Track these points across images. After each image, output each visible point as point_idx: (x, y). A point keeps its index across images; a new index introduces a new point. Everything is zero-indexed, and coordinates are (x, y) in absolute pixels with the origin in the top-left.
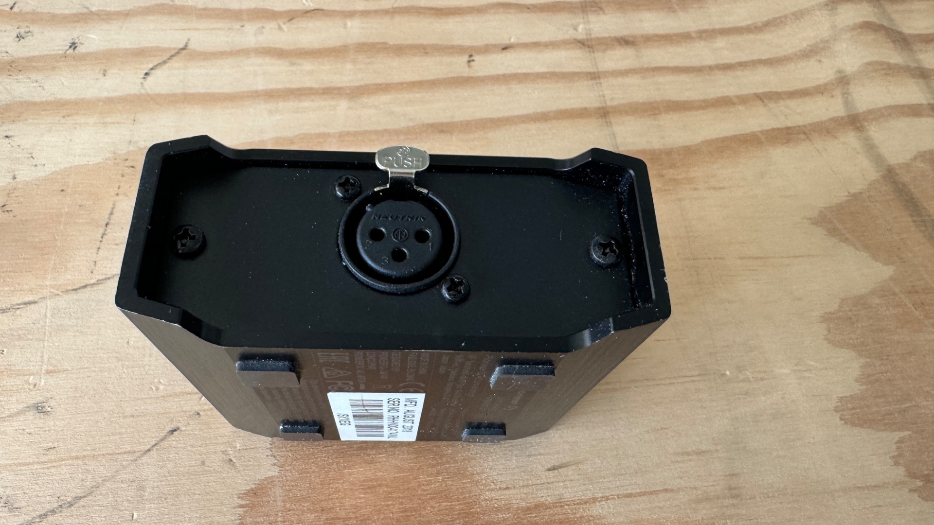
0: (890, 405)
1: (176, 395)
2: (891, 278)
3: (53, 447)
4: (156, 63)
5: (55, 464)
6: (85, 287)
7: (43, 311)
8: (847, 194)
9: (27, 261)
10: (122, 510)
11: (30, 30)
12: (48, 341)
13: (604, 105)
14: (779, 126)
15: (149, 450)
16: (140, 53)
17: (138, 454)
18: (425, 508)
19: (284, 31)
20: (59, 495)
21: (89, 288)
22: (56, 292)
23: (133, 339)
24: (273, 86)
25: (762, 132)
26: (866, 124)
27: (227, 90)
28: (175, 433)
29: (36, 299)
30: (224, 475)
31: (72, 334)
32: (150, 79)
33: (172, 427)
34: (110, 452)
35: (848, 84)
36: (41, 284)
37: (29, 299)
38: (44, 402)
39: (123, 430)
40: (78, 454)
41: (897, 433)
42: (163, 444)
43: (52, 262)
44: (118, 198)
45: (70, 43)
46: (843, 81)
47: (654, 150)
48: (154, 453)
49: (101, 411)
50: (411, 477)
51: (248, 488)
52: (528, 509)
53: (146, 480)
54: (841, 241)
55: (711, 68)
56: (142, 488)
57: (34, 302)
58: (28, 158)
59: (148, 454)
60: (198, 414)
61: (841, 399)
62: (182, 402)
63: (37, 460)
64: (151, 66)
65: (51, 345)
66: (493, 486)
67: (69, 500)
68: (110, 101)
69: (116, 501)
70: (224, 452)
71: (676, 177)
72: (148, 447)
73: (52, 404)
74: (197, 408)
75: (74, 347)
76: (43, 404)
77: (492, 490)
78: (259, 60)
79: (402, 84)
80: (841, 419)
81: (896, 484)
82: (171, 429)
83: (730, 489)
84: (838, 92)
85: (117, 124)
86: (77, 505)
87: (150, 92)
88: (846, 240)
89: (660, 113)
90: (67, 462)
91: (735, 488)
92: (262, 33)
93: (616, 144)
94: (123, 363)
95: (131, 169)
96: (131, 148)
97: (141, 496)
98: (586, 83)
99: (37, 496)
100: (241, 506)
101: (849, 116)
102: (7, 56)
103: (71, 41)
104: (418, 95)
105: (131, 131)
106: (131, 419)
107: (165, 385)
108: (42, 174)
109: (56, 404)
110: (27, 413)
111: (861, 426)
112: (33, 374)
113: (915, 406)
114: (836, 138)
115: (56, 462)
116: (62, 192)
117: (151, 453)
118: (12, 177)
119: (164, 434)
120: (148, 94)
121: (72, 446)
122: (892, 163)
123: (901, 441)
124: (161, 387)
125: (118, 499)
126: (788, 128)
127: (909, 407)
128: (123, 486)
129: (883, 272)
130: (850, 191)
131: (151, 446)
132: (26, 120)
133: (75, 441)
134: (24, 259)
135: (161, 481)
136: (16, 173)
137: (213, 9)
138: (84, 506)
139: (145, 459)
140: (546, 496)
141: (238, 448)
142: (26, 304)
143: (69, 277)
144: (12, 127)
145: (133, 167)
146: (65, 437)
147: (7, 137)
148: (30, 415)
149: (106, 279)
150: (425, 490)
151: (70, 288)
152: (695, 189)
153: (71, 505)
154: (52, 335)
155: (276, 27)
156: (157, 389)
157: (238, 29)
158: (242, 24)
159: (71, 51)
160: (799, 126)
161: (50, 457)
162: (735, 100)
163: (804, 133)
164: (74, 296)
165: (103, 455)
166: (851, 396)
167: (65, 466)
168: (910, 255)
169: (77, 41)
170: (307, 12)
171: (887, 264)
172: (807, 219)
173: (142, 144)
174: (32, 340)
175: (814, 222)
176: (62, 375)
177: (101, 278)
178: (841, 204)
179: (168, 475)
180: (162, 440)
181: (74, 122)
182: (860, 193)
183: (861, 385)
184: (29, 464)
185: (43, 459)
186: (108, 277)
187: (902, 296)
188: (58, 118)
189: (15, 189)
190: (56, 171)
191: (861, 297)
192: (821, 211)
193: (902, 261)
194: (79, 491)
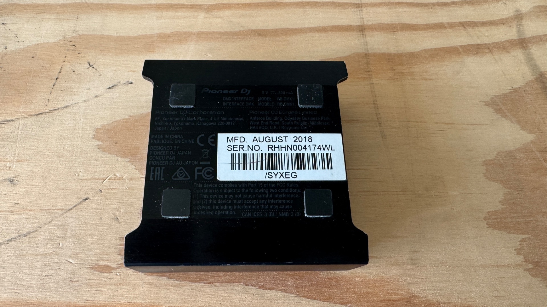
0: (519, 219)
1: (89, 179)
2: (532, 142)
3: (17, 203)
5: (18, 213)
6: (42, 114)
7: (17, 126)
8: (510, 88)
9: (10, 97)
10: (53, 241)
12: (19, 143)
13: (362, 24)
14: (473, 43)
15: (71, 209)
17: (64, 211)
20: (18, 230)
21: (44, 115)
22: (25, 116)
23: (67, 145)
25: (461, 46)
26: (529, 45)
27: (133, 3)
28: (86, 200)
29: (14, 119)
30: (113, 227)
31: (33, 140)
33: (85, 197)
34: (49, 208)
35: (522, 19)
36: (18, 110)
37: (10, 119)
38: (14, 178)
39: (57, 197)
40: (31, 208)
41: (522, 235)
42: (79, 206)
43: (24, 99)
44: (64, 63)
46: (519, 17)
47: (391, 54)
48: (74, 211)
49: (46, 185)
53: (69, 226)
54: (502, 117)
55: (434, 4)
56: (65, 230)
57: (13, 121)
58: (15, 37)
59: (70, 211)
60: (101, 191)
61: (489, 212)
62: (92, 184)
63: (8, 209)
65: (20, 146)
67: (24, 233)
68: (64, 6)
69: (51, 236)
70: (114, 214)
71: (403, 71)
72: (70, 207)
73: (18, 179)
74: (100, 188)
75: (33, 147)
76: (14, 179)
79: (238, 4)
80: (487, 224)
81: (517, 265)
82: (84, 198)
83: (412, 259)
84: (514, 24)
85: (67, 20)
86: (28, 236)
88: (506, 116)
89: (397, 31)
90: (24, 212)
91: (415, 260)
93: (367, 49)
94: (60, 159)
95: (73, 46)
96: (74, 35)
97: (65, 234)
98: (353, 10)
99: (7, 230)
101: (519, 39)
104: (248, 12)
105: (75, 24)
106: (62, 191)
107: (83, 173)
108: (22, 47)
109: (20, 179)
110: (4, 183)
111: (499, 229)
112: (9, 161)
113: (535, 220)
114: (508, 52)
115: (18, 211)
116: (33, 58)
117: (72, 211)
118: (4, 48)
119: (80, 201)
120: (87, 3)
121: (28, 204)
122: (543, 70)
123: (523, 240)
124: (81, 174)
126: (479, 45)
127: (531, 221)
128: (55, 228)
129: (530, 137)
130: (513, 86)
131: (72, 207)
132: (15, 14)
133: (30, 201)
134: (9, 95)
135: (77, 227)
136: (7, 45)
138: (32, 237)
139: (69, 214)
141: (122, 212)
142: (8, 121)
143: (33, 107)
144: (7, 18)
146: (24, 198)
147: (3, 24)
148: (6, 184)
149: (54, 110)
151: (33, 114)
152: (414, 79)
153: (25, 236)
154: (21, 140)
156: (78, 175)
160: (486, 44)
161: (15, 208)
162: (446, 26)
163: (489, 48)
164: (35, 119)
165: (45, 210)
166: (495, 211)
167: (23, 214)
171: (530, 132)
172: (483, 102)
173: (81, 33)
174: (10, 142)
175: (487, 104)
176: (25, 163)
177: (51, 109)
178: (506, 94)
179: (80, 224)
180: (79, 204)
181: (42, 17)
182: (520, 88)
183: (503, 205)
184: (4, 211)
185: (11, 209)
186: (55, 109)
187: (538, 153)
188: (33, 15)
189: (6, 55)
190: (30, 46)
191: (511, 152)
192: (493, 98)
193: (540, 131)
194: (30, 229)
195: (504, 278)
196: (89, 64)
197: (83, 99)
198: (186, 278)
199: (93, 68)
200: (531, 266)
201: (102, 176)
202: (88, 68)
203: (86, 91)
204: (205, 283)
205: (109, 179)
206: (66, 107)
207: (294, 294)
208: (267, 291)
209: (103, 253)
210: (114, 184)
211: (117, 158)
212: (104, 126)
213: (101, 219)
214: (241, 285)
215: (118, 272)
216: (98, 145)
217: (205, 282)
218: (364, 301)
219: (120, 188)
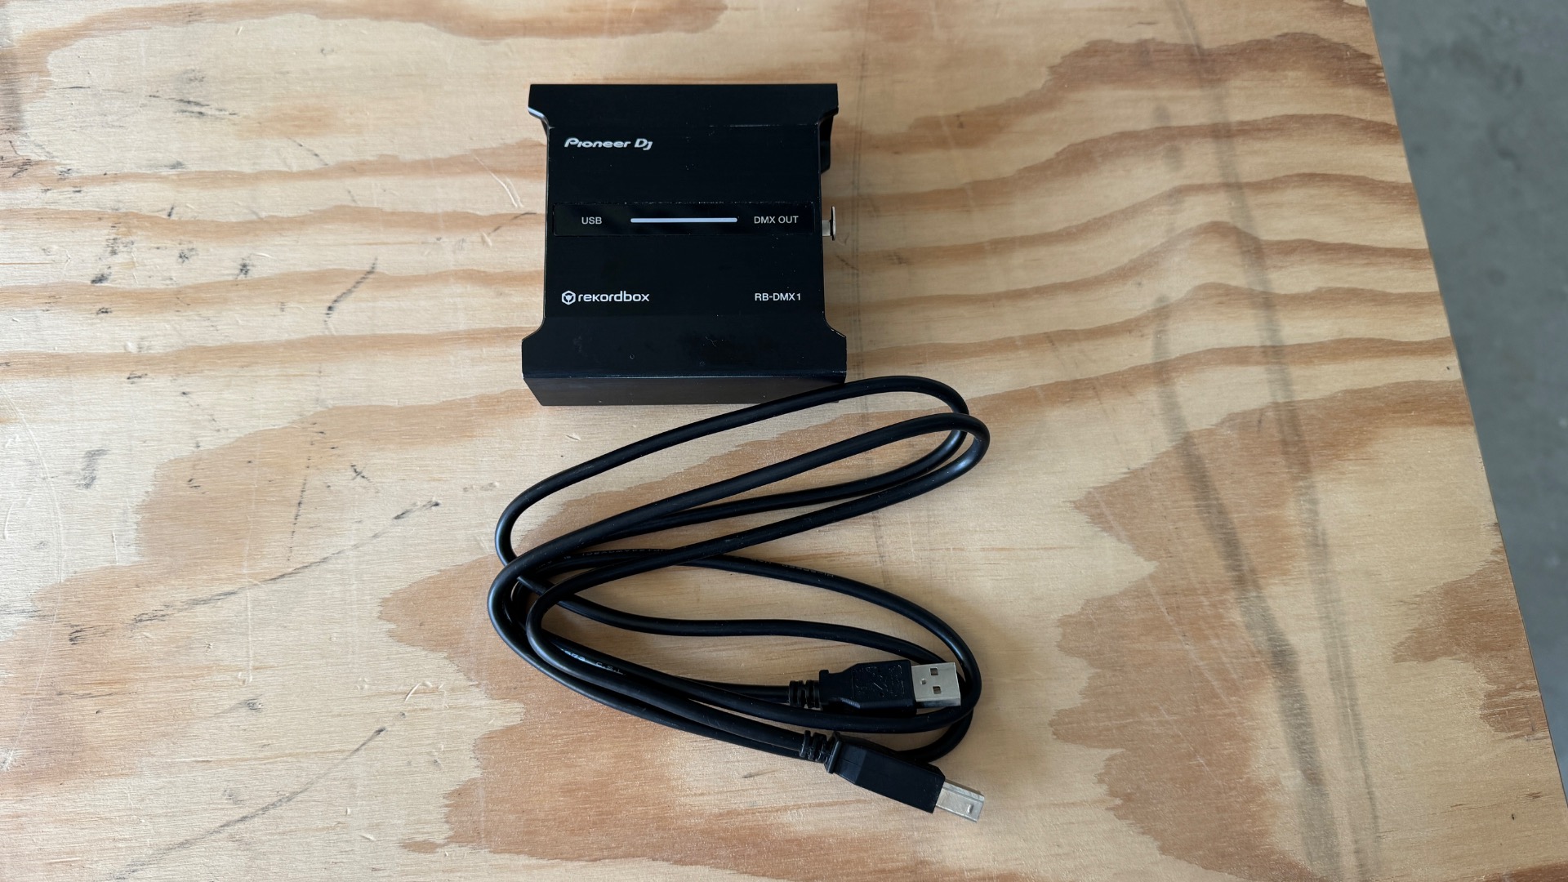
0: (1110, 721)
1: (380, 695)
2: (1152, 577)
3: (267, 744)
4: (339, 294)
5: (271, 760)
6: (282, 576)
7: (243, 603)
8: (1126, 470)
9: (222, 547)
10: (336, 806)
11: (194, 247)
12: (252, 635)
13: (859, 351)
14: (1065, 378)
15: (358, 750)
16: (320, 279)
17: (347, 754)
18: (621, 812)
19: (488, 245)
20: (277, 790)
21: (288, 578)
22: (256, 582)
23: (335, 635)
24: (477, 325)
26: (1173, 375)
27: (423, 331)
28: (381, 733)
29: (236, 590)
30: (430, 776)
31: (275, 628)
32: (335, 315)
33: (378, 727)
34: (321, 750)
35: (1167, 318)
36: (240, 572)
37: (227, 589)
38: (254, 699)
39: (332, 729)
40: (291, 751)
42: (372, 744)
43: (248, 548)
44: (309, 471)
45: (241, 265)
46: (1162, 313)
48: (362, 752)
50: (609, 781)
51: (452, 789)
52: (721, 815)
53: (357, 778)
54: (1103, 529)
56: (353, 786)
57: (234, 593)
58: (210, 421)
59: (357, 754)
60: (403, 714)
61: (1059, 712)
62: (387, 703)
64: (334, 297)
66: (688, 792)
67: (287, 795)
68: (290, 345)
69: (330, 797)
70: (429, 754)
72: (356, 747)
73: (262, 702)
74: (401, 709)
75: (278, 642)
76: (255, 701)
77: (688, 795)
78: (458, 289)
80: (1054, 734)
82: (377, 730)
84: (1151, 330)
85: (300, 377)
86: (295, 800)
87: (335, 333)
88: (1109, 529)
90: (281, 758)
92: (462, 249)
94: (327, 660)
95: (320, 434)
96: (319, 409)
97: (354, 793)
99: (257, 790)
100: (447, 806)
101: (1155, 364)
102: (172, 284)
103: (241, 262)
105: (318, 386)
106: (339, 718)
107: (370, 684)
108: (226, 441)
109: (266, 701)
110: (240, 710)
112: (241, 670)
113: (1136, 722)
115: (270, 756)
116: (250, 464)
117: (360, 752)
118: (195, 445)
119: (370, 734)
120: (333, 337)
121: (285, 744)
122: (1191, 429)
123: (1112, 758)
124: (366, 686)
125: (332, 795)
126: (1076, 382)
127: (1129, 723)
128: (335, 783)
129: (1147, 567)
130: (1131, 468)
131: (359, 745)
133: (288, 738)
134: (219, 543)
135: (371, 780)
136: (199, 440)
137: (404, 214)
138: (301, 801)
139: (355, 758)
140: (739, 803)
141: (443, 749)
142: (225, 594)
143: (265, 565)
144: (188, 379)
145: (322, 433)
146: (277, 734)
147: (184, 393)
148: (244, 711)
149: (303, 567)
150: (622, 795)
151: (268, 577)
153: (289, 799)
154: (255, 629)
155: (480, 240)
156: (362, 688)
157: (435, 243)
158: (438, 236)
159: (242, 277)
160: (1089, 379)
161: (266, 754)
162: (1019, 343)
163: (1093, 389)
164: (274, 586)
165: (315, 753)
166: (1070, 710)
167: (280, 762)
168: (1181, 548)
169: (247, 262)
170: (516, 217)
171: (1149, 559)
172: (1070, 502)
173: (330, 403)
174: (236, 633)
175: (1078, 506)
176: (269, 672)
177: (298, 567)
178: (1116, 482)
179: (377, 774)
180: (369, 740)
181: (254, 374)
182: (1143, 469)
183: (1085, 698)
184: (246, 760)
185: (261, 755)
186: (305, 565)
187: (1158, 598)
188: (236, 369)
189: (200, 460)
190: (240, 438)
191: (1110, 598)
192: (1090, 493)
193: (1169, 555)
194: (296, 787)
195: (1073, 823)
196: (355, 471)
197: (353, 543)
198: (557, 855)
199: (363, 477)
200: (1118, 802)
201: (401, 689)
202: (354, 479)
203: (355, 526)
204: (587, 861)
205: (414, 693)
206: (324, 560)
207: (731, 869)
208: (687, 868)
209: (419, 822)
210: (424, 701)
211: (426, 652)
212: (395, 593)
213: (409, 763)
214: (645, 862)
215: (447, 851)
216: (389, 631)
217: (587, 858)
218: (842, 875)
219: (436, 707)
